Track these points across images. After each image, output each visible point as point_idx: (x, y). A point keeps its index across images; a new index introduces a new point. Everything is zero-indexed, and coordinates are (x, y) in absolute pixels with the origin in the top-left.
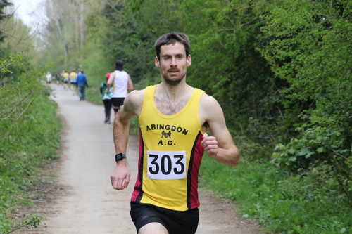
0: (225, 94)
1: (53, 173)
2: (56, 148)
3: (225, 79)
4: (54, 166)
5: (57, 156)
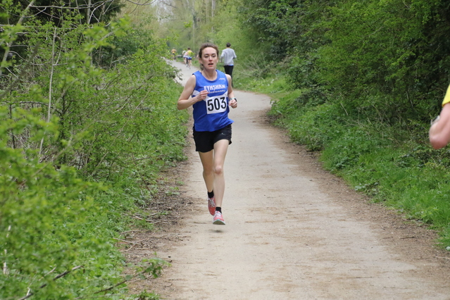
1: (179, 181)
4: (181, 170)
5: (184, 157)
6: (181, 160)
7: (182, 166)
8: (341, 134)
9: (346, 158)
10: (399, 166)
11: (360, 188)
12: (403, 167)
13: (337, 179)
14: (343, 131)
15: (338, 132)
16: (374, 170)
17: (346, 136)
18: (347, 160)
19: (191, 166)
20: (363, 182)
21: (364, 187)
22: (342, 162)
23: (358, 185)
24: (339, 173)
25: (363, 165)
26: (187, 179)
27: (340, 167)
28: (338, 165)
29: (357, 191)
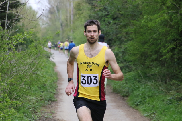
0: (172, 57)
1: (52, 111)
2: (54, 94)
3: (172, 46)
4: (53, 106)
5: (55, 99)
6: (53, 101)
7: (54, 104)
8: (139, 88)
9: (140, 100)
10: (167, 104)
11: (147, 115)
12: (168, 104)
13: (135, 111)
14: (140, 86)
15: (137, 87)
16: (154, 106)
17: (141, 89)
18: (141, 101)
19: (59, 104)
20: (148, 112)
21: (148, 114)
22: (138, 102)
23: (146, 113)
24: (137, 108)
25: (149, 104)
26: (56, 110)
27: (137, 105)
28: (136, 103)
29: (145, 116)
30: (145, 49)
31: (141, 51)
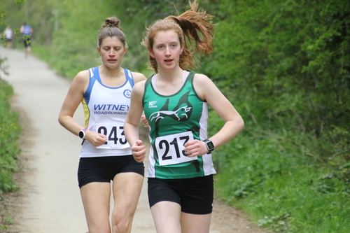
4: (10, 204)
5: (14, 186)
6: (10, 191)
7: (12, 199)
8: (244, 149)
9: (249, 182)
10: (319, 190)
11: (265, 222)
12: (324, 193)
13: (235, 212)
14: (248, 145)
15: (240, 147)
16: (285, 198)
17: (250, 153)
18: (251, 186)
19: (25, 199)
20: (270, 215)
21: (270, 221)
22: (243, 188)
23: (264, 218)
24: (239, 204)
25: (271, 192)
26: (18, 216)
27: (240, 196)
28: (237, 192)
29: (261, 227)
30: (262, 41)
31: (250, 48)
